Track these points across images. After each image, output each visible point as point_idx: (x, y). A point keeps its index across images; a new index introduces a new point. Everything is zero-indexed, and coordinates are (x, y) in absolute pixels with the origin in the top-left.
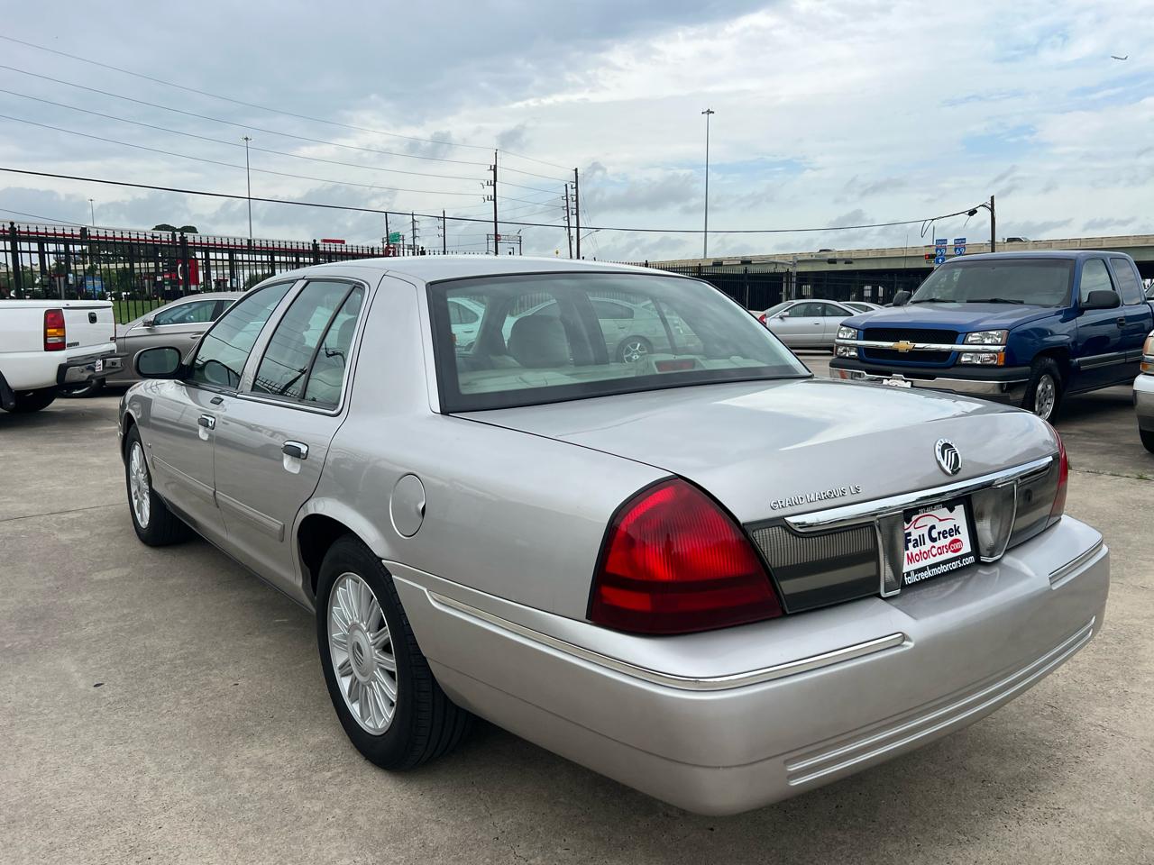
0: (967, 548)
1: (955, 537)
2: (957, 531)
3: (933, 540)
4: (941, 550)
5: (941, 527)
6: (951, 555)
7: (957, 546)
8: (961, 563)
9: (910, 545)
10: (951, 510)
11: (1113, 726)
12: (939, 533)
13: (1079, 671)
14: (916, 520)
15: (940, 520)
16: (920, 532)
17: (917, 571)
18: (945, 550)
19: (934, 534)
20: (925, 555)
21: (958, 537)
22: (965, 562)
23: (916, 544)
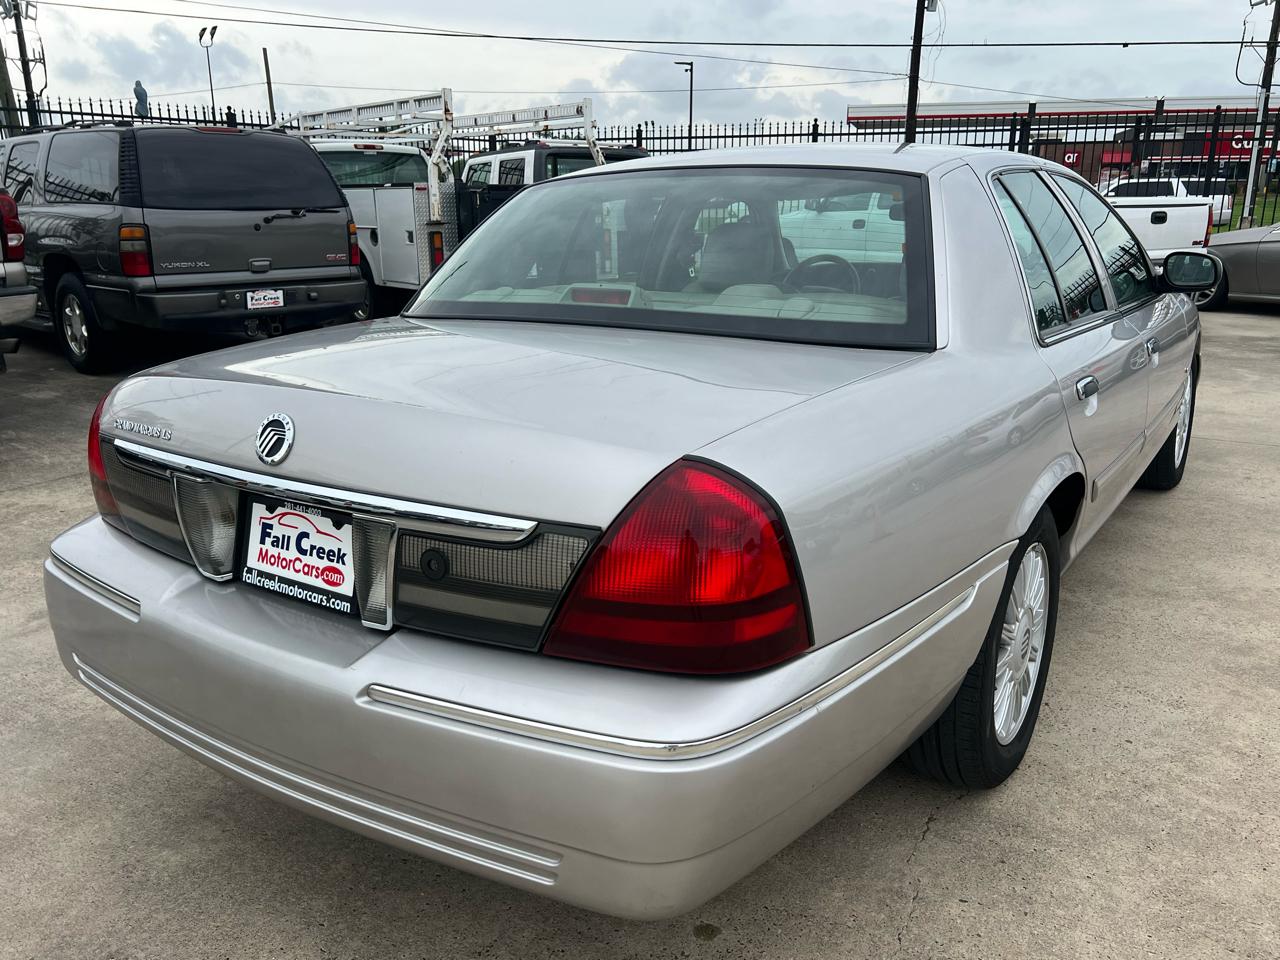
0: (347, 588)
1: (334, 564)
2: (341, 558)
3: (303, 552)
4: (309, 570)
5: (315, 540)
6: (319, 583)
7: (334, 577)
8: (328, 601)
9: (268, 540)
10: (338, 525)
12: (313, 547)
14: (284, 515)
15: (318, 532)
16: (288, 532)
17: (261, 574)
18: (314, 572)
19: (306, 544)
20: (284, 563)
21: (339, 566)
22: (333, 603)
23: (275, 543)
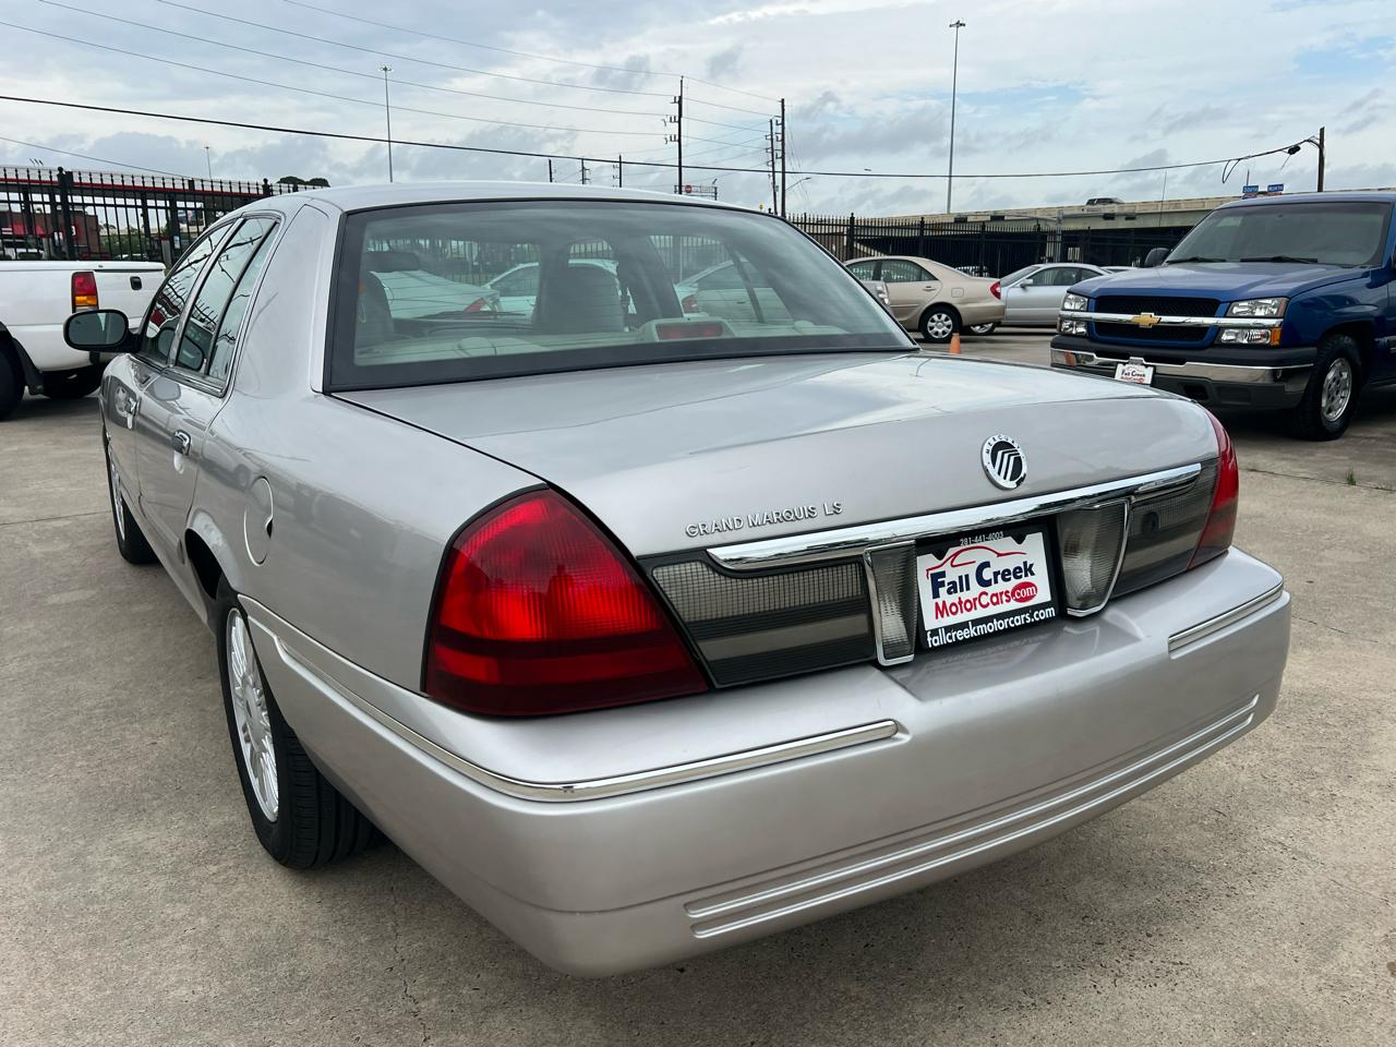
0: (1043, 594)
1: (1024, 579)
2: (1029, 570)
3: (987, 584)
4: (997, 598)
5: (999, 565)
6: (1014, 605)
7: (1027, 592)
8: (1032, 616)
9: (943, 591)
10: (1020, 540)
11: (1299, 844)
12: (996, 574)
13: (1275, 764)
14: (956, 555)
15: (999, 555)
16: (962, 571)
17: (948, 629)
18: (1004, 598)
19: (987, 574)
20: (968, 606)
21: (1030, 579)
22: (1037, 616)
23: (953, 589)
